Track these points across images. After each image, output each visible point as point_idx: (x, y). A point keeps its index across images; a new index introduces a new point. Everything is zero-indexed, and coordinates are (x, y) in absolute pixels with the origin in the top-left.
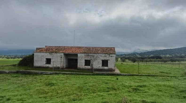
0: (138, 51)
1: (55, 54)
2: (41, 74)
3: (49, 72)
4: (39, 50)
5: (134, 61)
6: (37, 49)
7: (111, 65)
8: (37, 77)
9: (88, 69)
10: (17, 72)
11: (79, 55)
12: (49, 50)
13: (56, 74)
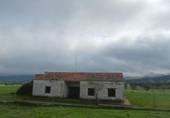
0: (151, 76)
1: (55, 82)
2: (40, 105)
3: (48, 103)
4: (39, 77)
5: (147, 88)
6: (37, 76)
7: (119, 95)
8: (35, 109)
9: (92, 100)
10: (15, 103)
11: (81, 83)
12: (50, 76)
13: (56, 105)
